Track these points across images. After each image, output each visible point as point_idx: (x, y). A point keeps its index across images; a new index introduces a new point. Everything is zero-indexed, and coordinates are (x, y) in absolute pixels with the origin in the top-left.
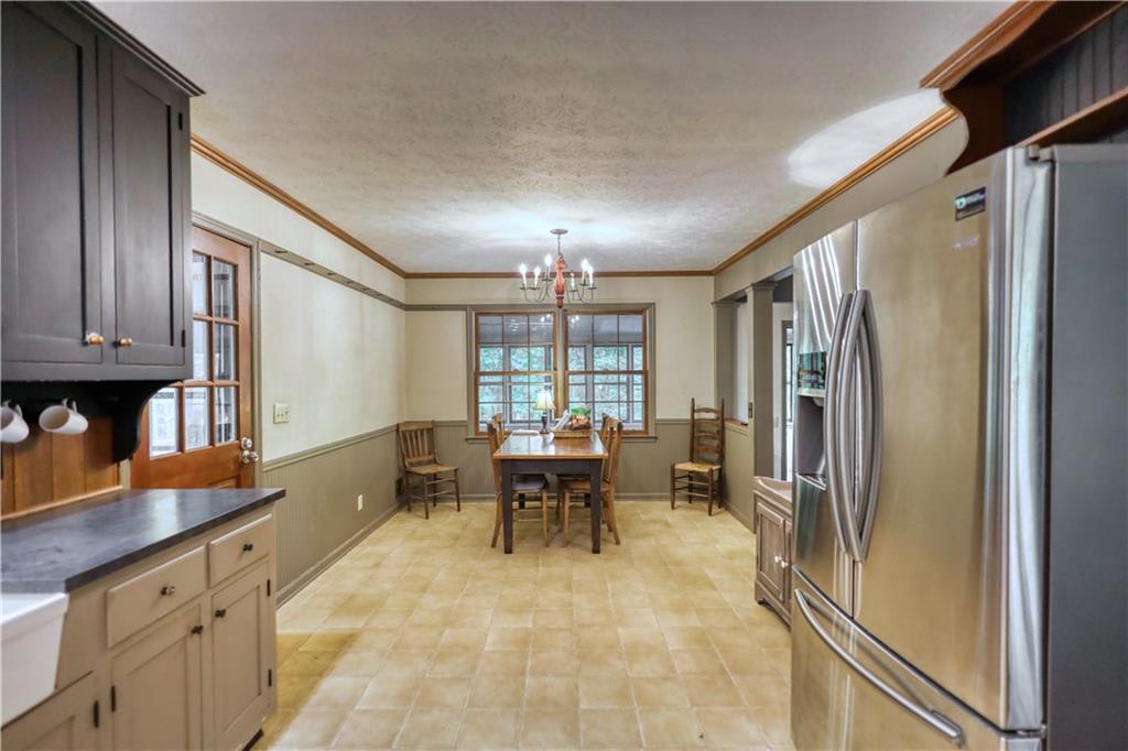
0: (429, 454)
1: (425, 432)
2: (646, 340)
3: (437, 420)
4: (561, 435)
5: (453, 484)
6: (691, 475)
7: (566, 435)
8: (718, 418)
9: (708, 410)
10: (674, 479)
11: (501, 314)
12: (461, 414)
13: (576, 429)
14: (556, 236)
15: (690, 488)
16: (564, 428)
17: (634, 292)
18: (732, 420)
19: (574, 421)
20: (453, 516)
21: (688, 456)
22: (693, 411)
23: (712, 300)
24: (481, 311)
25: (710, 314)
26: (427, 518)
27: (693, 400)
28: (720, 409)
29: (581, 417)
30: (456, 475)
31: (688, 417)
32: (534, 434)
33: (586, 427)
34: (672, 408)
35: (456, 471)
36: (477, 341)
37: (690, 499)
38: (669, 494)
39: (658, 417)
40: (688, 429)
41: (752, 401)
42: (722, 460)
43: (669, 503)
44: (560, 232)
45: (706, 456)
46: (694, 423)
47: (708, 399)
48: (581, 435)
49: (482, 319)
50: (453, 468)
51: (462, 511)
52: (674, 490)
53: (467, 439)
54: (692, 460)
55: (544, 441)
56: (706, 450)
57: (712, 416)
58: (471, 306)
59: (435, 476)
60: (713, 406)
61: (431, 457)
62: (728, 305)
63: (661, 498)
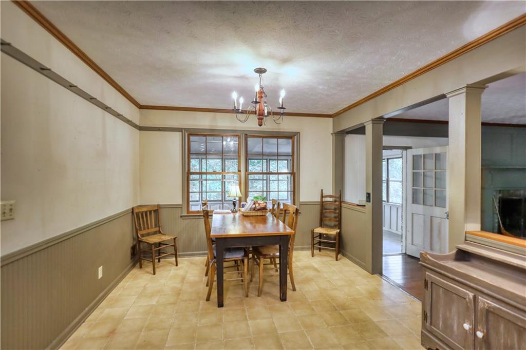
0: (156, 227)
1: (153, 212)
2: (294, 154)
3: (160, 204)
4: (249, 214)
5: (173, 247)
6: (321, 235)
7: (251, 214)
8: (335, 201)
9: (330, 196)
10: (313, 238)
11: (205, 136)
12: (179, 201)
13: (259, 210)
14: (258, 74)
15: (320, 243)
16: (251, 209)
17: (287, 125)
18: (344, 202)
19: (257, 205)
20: (173, 271)
21: (319, 225)
22: (322, 197)
23: (332, 132)
24: (192, 133)
25: (330, 141)
26: (154, 274)
27: (322, 190)
28: (338, 196)
29: (260, 202)
30: (174, 242)
31: (319, 200)
32: (229, 213)
33: (264, 209)
34: (309, 194)
35: (175, 239)
36: (188, 154)
37: (320, 250)
38: (311, 246)
39: (301, 201)
40: (318, 208)
41: (371, 192)
42: (339, 226)
43: (310, 252)
44: (260, 71)
45: (327, 223)
46: (322, 205)
47: (329, 190)
48: (261, 214)
49: (192, 138)
50: (172, 238)
51: (179, 266)
52: (313, 245)
53: (181, 216)
54: (321, 226)
55: (234, 216)
56: (330, 220)
57: (331, 199)
58: (184, 129)
59: (160, 244)
60: (331, 194)
61: (157, 229)
62: (340, 136)
63: (302, 249)
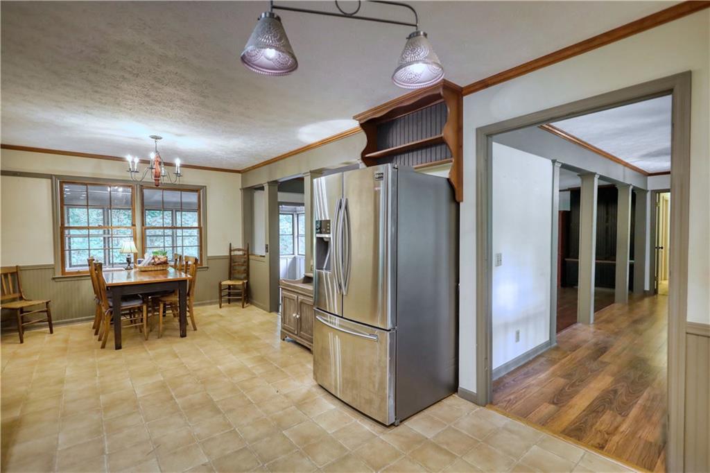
0: (14, 292)
1: (9, 276)
2: (200, 208)
3: (20, 265)
4: (147, 269)
5: (46, 314)
6: (229, 287)
7: (150, 269)
8: (244, 254)
9: (239, 250)
10: (221, 290)
11: (86, 184)
12: (48, 258)
13: (158, 264)
14: (154, 140)
15: (229, 294)
16: (149, 264)
17: (192, 178)
18: (252, 254)
19: (156, 260)
20: (47, 337)
21: (228, 278)
22: (231, 250)
23: (240, 187)
24: (66, 180)
25: (239, 195)
26: (22, 342)
27: (230, 244)
28: (246, 249)
29: (160, 256)
30: (47, 307)
31: (228, 254)
32: (122, 270)
33: (165, 263)
34: (217, 249)
35: (47, 303)
36: (61, 205)
37: (229, 301)
38: (218, 300)
39: (208, 255)
40: (227, 261)
41: (268, 243)
42: (248, 277)
43: (218, 306)
44: (156, 138)
45: (237, 276)
46: (231, 258)
47: (238, 243)
48: (162, 268)
49: (67, 188)
50: (45, 301)
51: (55, 333)
52: (221, 297)
53: (54, 279)
54: (230, 279)
55: (129, 274)
56: (239, 272)
57: (241, 253)
58: (55, 175)
59: (22, 310)
60: (241, 247)
61: (17, 295)
62: (249, 192)
63: (211, 303)
